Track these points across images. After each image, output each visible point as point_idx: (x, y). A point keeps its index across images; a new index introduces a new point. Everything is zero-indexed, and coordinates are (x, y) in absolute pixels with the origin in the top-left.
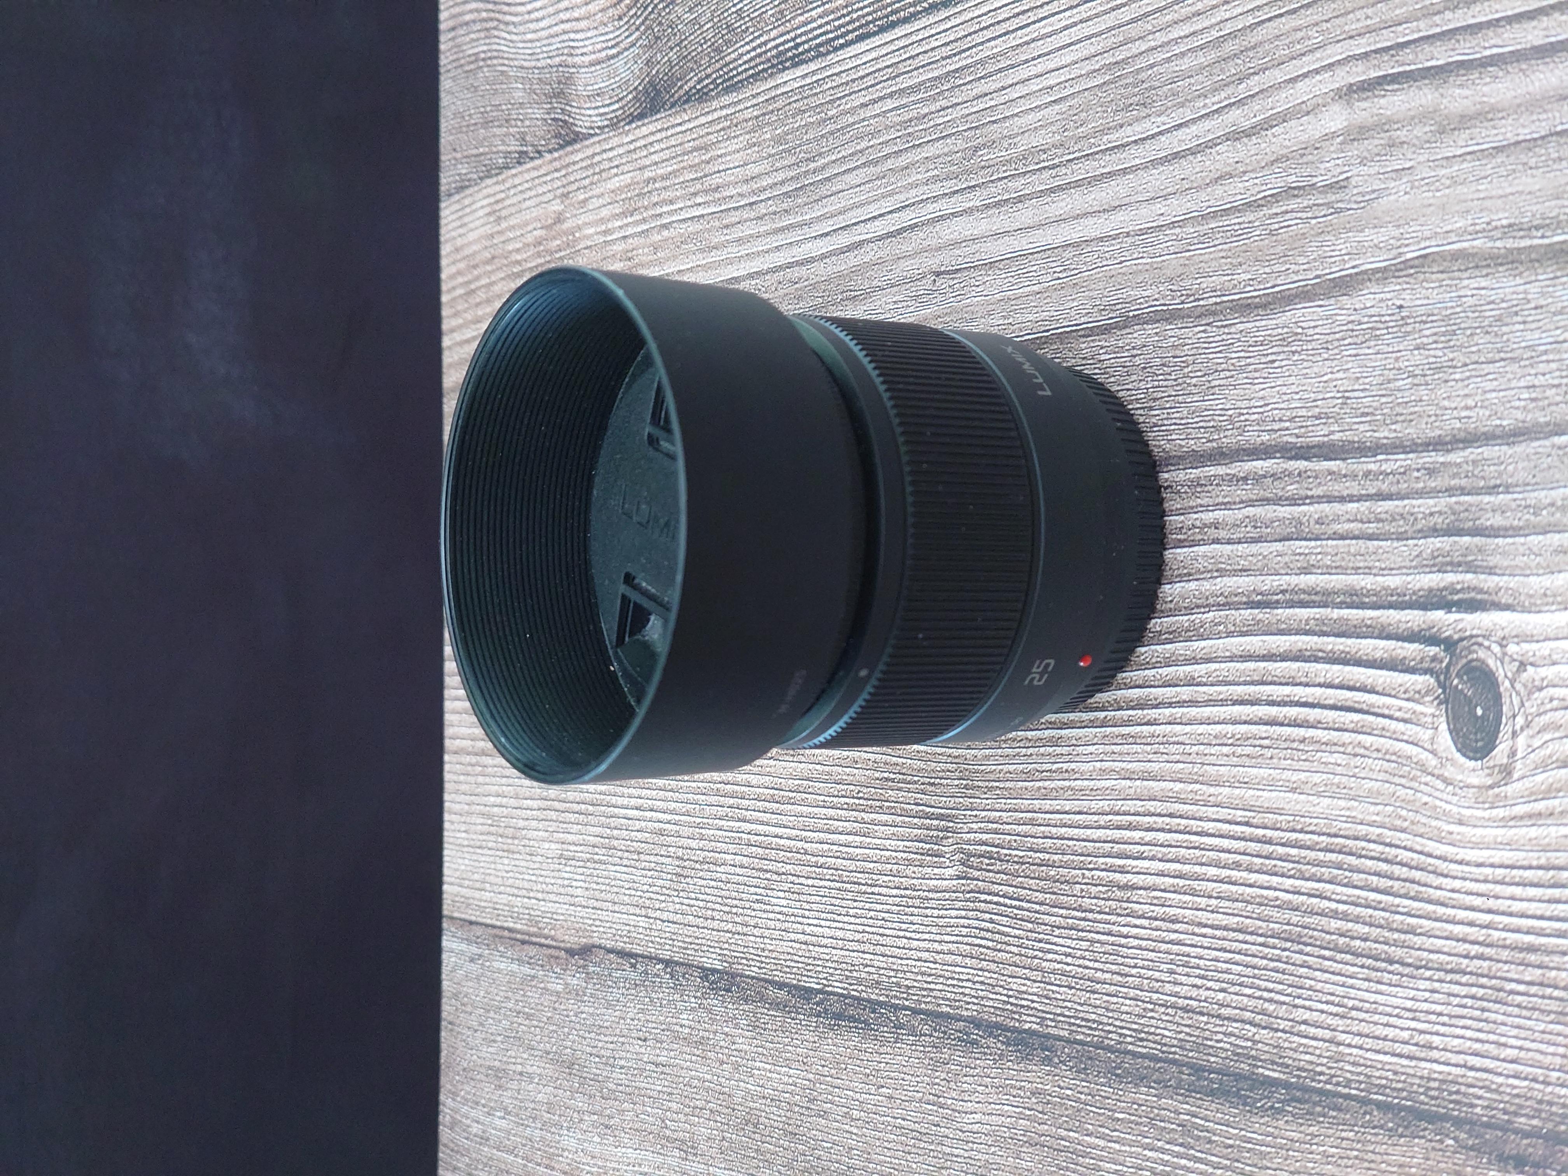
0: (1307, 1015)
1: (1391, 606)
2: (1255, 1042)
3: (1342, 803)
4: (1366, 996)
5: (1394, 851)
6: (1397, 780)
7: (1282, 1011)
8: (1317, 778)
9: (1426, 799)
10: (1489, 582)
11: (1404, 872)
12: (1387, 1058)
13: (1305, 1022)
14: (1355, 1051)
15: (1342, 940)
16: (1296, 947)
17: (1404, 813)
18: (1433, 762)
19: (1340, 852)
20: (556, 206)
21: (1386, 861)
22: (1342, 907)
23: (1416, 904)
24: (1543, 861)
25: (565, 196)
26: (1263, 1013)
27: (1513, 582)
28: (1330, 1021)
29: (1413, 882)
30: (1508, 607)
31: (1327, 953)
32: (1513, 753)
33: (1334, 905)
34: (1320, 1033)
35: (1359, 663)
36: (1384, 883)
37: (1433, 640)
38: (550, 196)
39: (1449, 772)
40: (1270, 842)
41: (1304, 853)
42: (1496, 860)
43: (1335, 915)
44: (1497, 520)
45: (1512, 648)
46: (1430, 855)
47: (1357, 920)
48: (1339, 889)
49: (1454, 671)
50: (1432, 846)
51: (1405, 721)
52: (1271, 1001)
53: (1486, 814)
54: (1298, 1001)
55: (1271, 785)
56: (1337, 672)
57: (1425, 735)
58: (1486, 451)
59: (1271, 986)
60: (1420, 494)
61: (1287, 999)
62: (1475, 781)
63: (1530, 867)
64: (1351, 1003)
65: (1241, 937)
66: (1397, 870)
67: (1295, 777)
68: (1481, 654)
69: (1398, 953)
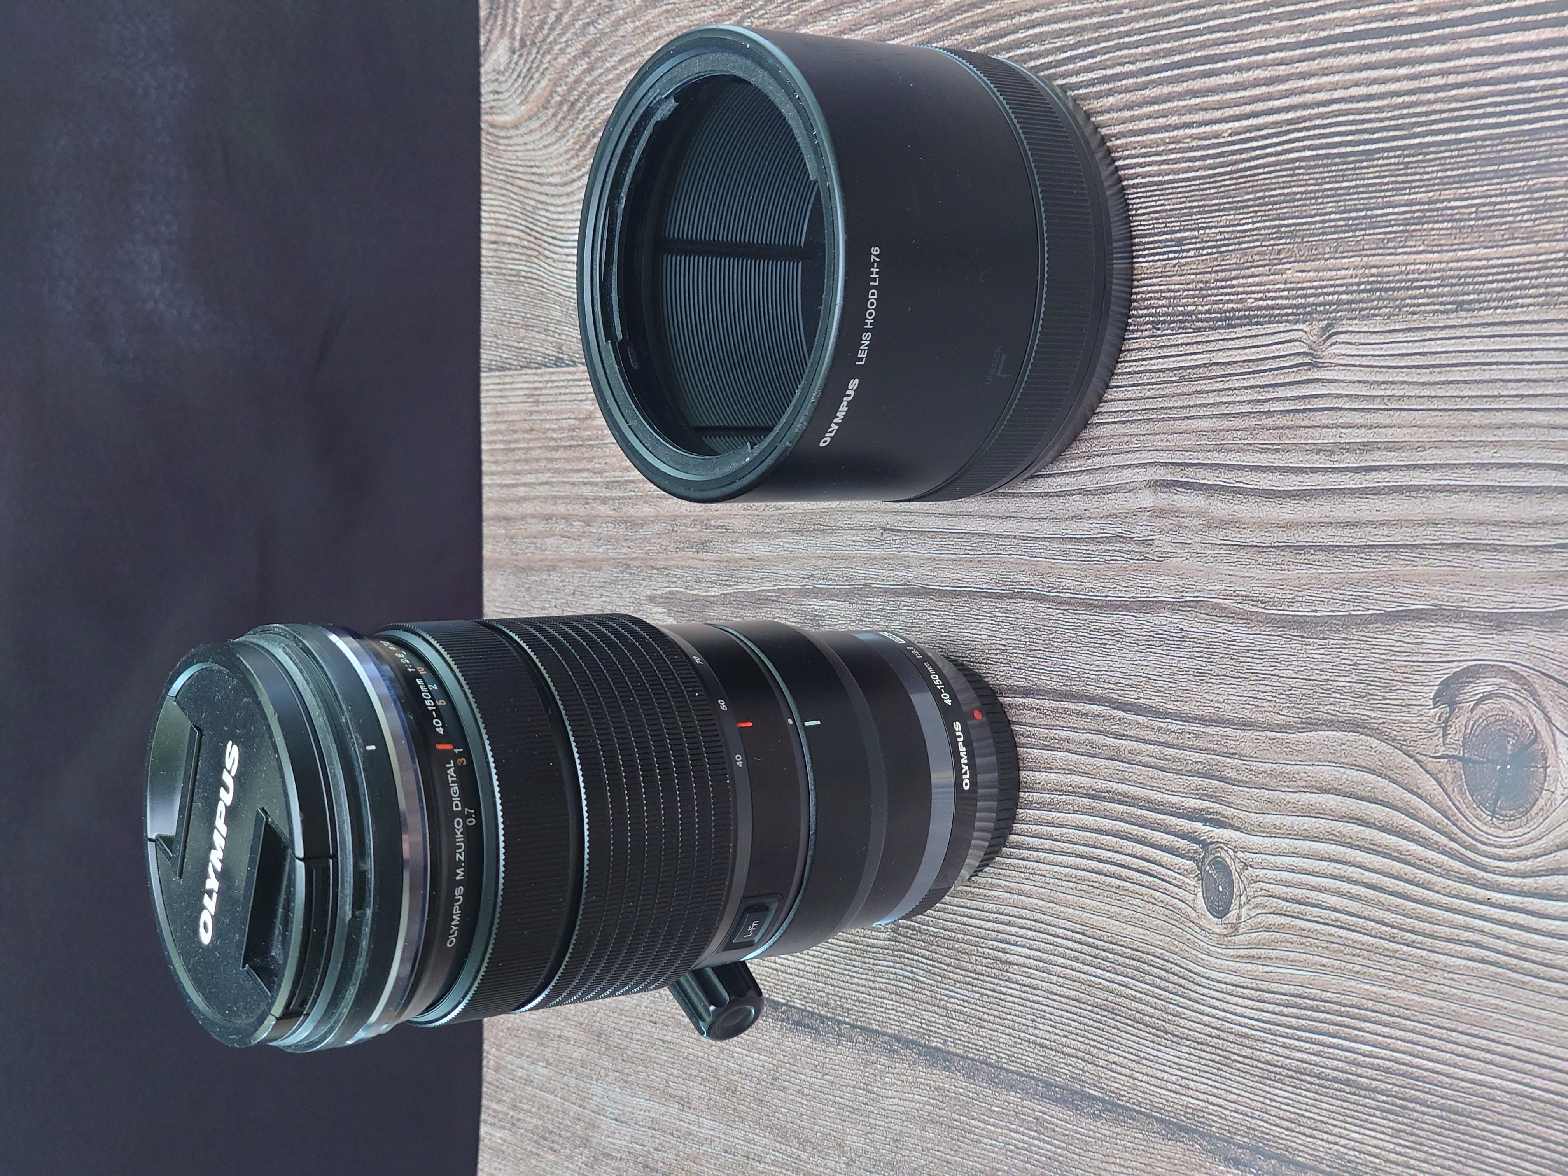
0: (1116, 1059)
1: (1171, 814)
2: (1084, 1071)
3: (1140, 931)
4: (1151, 1052)
5: (1169, 965)
6: (1173, 922)
7: (1102, 1054)
8: (1125, 912)
9: (1189, 936)
10: (1229, 811)
11: (1175, 979)
12: (1163, 1091)
13: (1115, 1063)
14: (1144, 1085)
15: (1139, 1016)
16: (1111, 1016)
17: (1176, 943)
18: (1193, 914)
19: (1138, 961)
21: (1166, 971)
22: (1139, 995)
23: (1182, 1000)
24: (1254, 985)
26: (1089, 1053)
27: (1242, 814)
28: (1129, 1064)
29: (1181, 986)
30: (1239, 829)
31: (1130, 1023)
32: (1240, 917)
34: (1124, 1071)
35: (1152, 846)
36: (1164, 984)
37: (1194, 840)
39: (1204, 922)
40: (1096, 948)
41: (1117, 957)
42: (1228, 980)
43: (1135, 999)
44: (1234, 775)
45: (1240, 854)
46: (1191, 971)
47: (1147, 1004)
48: (1137, 983)
49: (1207, 861)
50: (1192, 966)
51: (1179, 887)
52: (1094, 1047)
53: (1222, 951)
54: (1111, 1050)
55: (1099, 912)
56: (1139, 849)
57: (1189, 897)
58: (1230, 731)
59: (1095, 1037)
60: (1191, 749)
61: (1104, 1047)
62: (1218, 930)
64: (1143, 1055)
65: (1077, 1004)
66: (1172, 977)
67: (1113, 909)
68: (1223, 854)
69: (1171, 1028)
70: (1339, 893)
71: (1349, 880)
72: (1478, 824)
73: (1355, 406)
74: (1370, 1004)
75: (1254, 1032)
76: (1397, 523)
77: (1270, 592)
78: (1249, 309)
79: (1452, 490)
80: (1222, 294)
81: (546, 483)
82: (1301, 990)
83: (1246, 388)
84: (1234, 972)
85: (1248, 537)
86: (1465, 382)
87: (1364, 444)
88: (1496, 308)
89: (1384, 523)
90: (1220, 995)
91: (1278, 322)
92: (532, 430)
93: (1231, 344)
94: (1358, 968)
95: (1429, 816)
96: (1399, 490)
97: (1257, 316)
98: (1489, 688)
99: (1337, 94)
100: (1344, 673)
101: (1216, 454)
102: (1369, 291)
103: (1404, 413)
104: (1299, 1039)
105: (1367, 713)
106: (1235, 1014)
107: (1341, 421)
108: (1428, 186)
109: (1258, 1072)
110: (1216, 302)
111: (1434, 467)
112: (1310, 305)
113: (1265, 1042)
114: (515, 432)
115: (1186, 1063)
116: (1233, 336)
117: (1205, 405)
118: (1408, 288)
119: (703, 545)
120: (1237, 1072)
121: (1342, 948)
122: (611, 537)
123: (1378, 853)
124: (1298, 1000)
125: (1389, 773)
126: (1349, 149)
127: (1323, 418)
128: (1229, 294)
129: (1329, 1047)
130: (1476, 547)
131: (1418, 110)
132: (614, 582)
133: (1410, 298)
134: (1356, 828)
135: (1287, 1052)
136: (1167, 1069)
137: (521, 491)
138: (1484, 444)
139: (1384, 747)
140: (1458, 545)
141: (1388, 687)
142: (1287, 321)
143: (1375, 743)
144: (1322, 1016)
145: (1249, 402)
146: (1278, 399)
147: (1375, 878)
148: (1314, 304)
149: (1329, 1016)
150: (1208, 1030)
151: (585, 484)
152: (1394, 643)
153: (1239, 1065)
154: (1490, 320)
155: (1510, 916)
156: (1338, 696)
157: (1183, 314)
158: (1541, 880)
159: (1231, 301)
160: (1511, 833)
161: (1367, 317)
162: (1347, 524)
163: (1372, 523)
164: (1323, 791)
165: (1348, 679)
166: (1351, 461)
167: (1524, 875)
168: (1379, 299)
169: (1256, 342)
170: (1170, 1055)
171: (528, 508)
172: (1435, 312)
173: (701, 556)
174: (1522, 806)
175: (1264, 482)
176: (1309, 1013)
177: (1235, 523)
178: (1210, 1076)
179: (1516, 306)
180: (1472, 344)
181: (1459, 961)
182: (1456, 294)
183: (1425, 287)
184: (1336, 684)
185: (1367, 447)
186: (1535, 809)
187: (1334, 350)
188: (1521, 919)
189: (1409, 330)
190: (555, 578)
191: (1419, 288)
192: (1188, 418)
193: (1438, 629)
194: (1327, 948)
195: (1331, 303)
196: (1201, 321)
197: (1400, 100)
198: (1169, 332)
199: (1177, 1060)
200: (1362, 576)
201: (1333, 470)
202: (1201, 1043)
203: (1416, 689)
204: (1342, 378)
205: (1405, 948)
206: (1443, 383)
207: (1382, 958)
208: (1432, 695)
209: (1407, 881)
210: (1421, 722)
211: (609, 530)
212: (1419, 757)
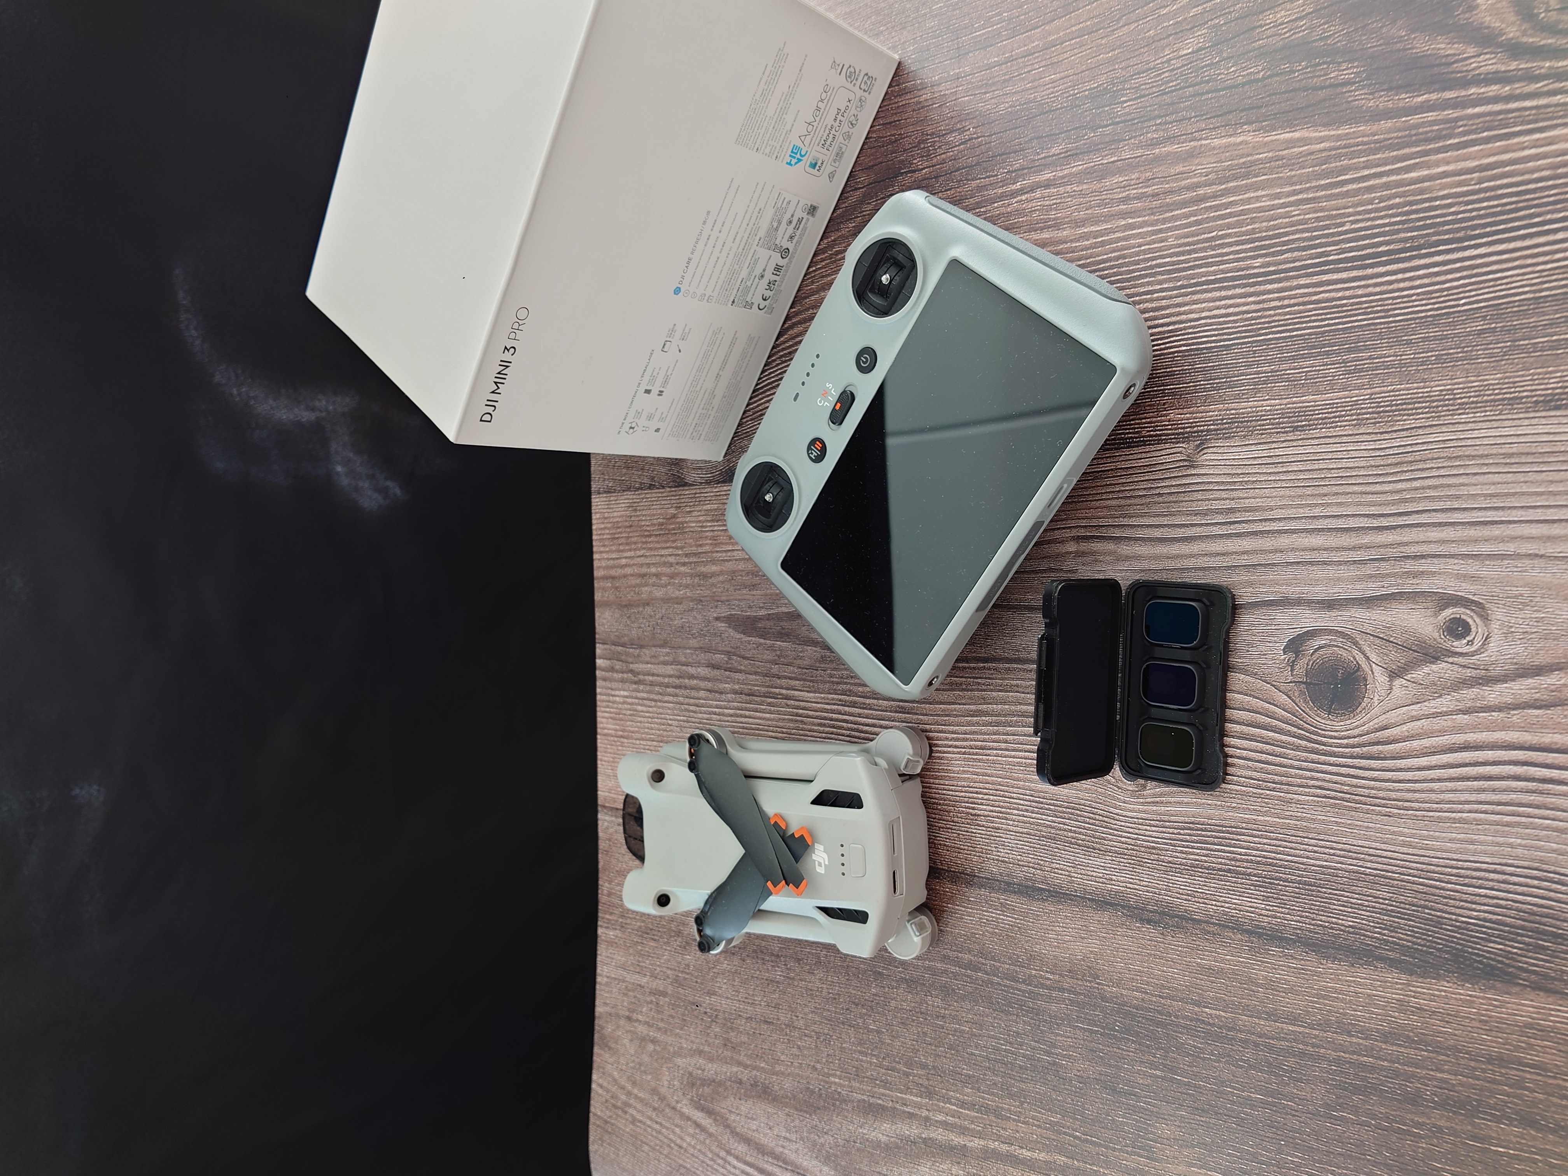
72: (1318, 719)
74: (1244, 825)
76: (1254, 552)
78: (1143, 437)
79: (1294, 531)
81: (642, 556)
84: (1144, 812)
86: (1301, 471)
88: (1321, 429)
89: (1244, 553)
90: (1133, 826)
92: (631, 526)
96: (1255, 533)
98: (1324, 642)
99: (1203, 315)
101: (1121, 519)
102: (1229, 423)
103: (1257, 491)
108: (1271, 362)
111: (1280, 519)
112: (1187, 433)
114: (619, 528)
118: (1258, 420)
119: (754, 586)
122: (689, 585)
126: (1213, 345)
127: (1199, 496)
129: (1215, 851)
130: (1311, 563)
131: (1263, 320)
132: (692, 610)
133: (1259, 425)
137: (624, 561)
138: (1316, 505)
140: (1298, 563)
145: (1145, 489)
146: (1165, 487)
148: (1190, 432)
154: (1318, 435)
155: (1343, 770)
158: (1364, 749)
160: (1342, 723)
161: (1229, 438)
163: (1236, 553)
166: (1220, 519)
167: (1353, 746)
168: (1237, 427)
170: (1098, 862)
171: (629, 571)
172: (1277, 433)
173: (752, 593)
174: (1350, 707)
179: (1336, 427)
180: (1305, 449)
181: (1308, 798)
182: (1293, 422)
183: (1270, 419)
186: (1359, 709)
187: (1205, 457)
188: (1352, 771)
189: (1260, 444)
190: (648, 610)
191: (1266, 420)
195: (1202, 431)
197: (1250, 315)
201: (1207, 525)
203: (1271, 645)
205: (1268, 792)
206: (1285, 472)
207: (1252, 799)
209: (1268, 754)
211: (688, 580)
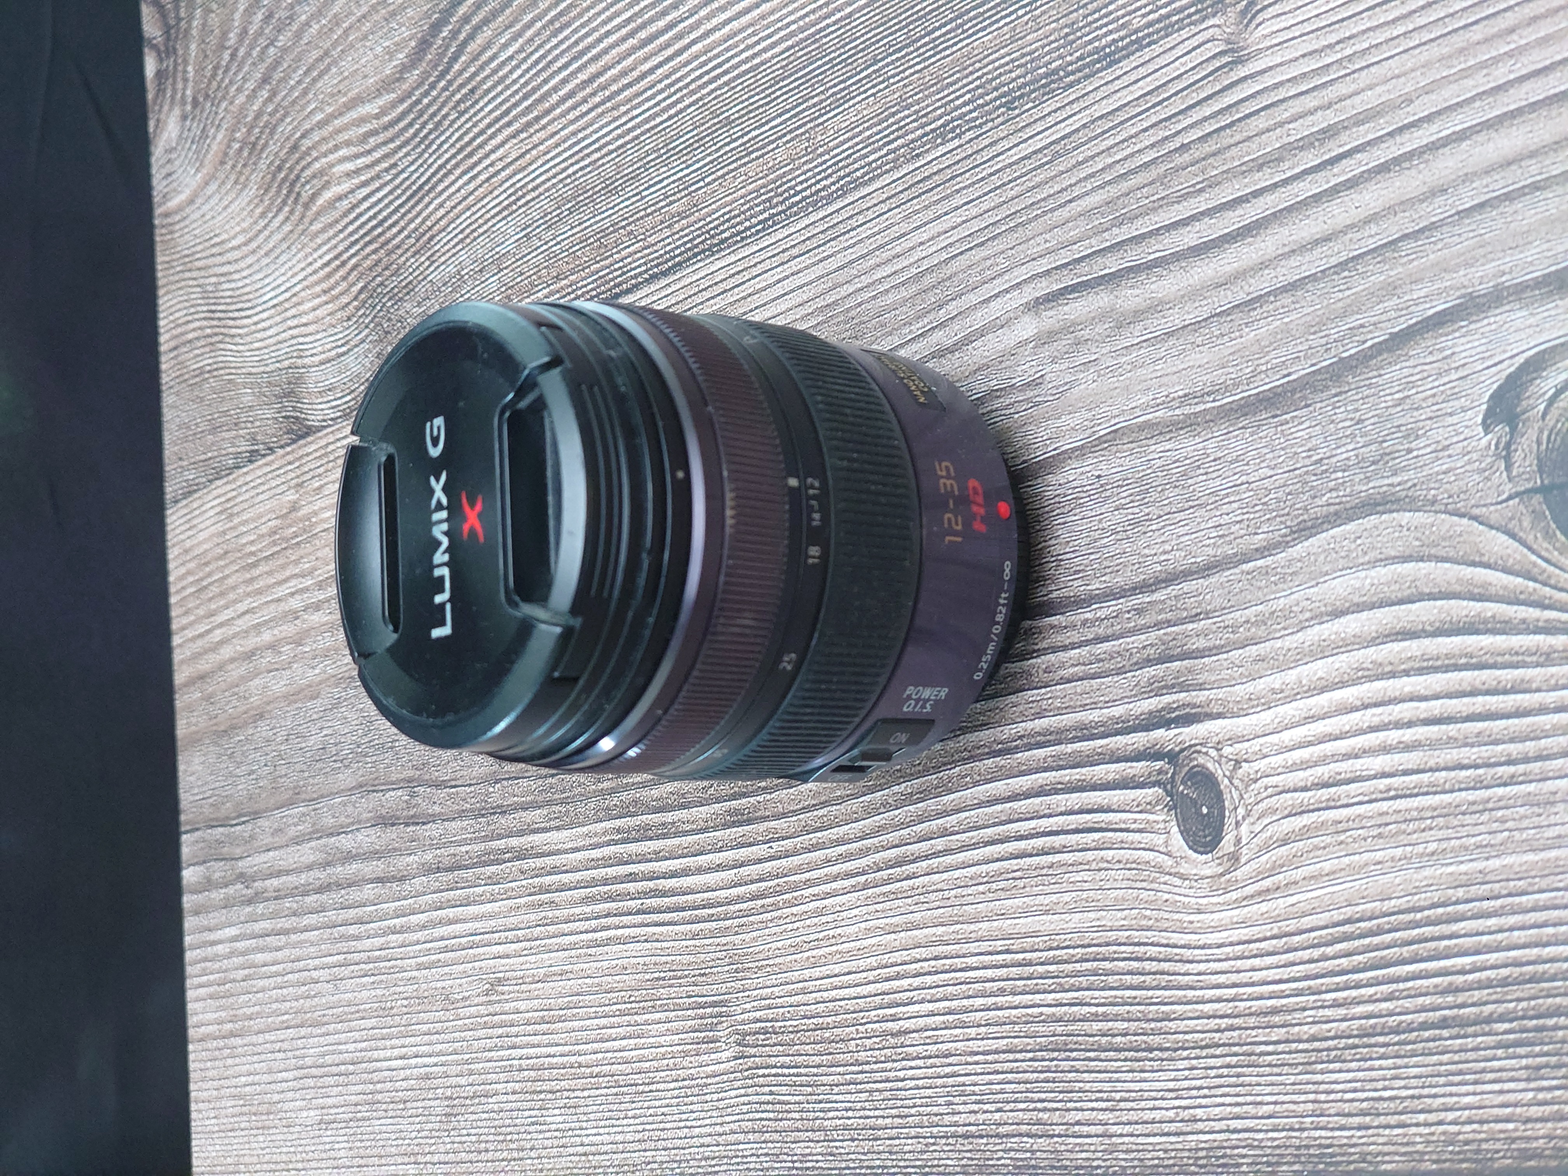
0: (1079, 1116)
1: (1117, 733)
2: (1033, 1152)
3: (1092, 915)
4: (1132, 1086)
5: (1142, 949)
6: (1139, 885)
7: (1056, 1117)
8: (1067, 897)
9: (1166, 896)
10: (1201, 696)
11: (1154, 966)
12: (1159, 1139)
13: (1078, 1123)
14: (1126, 1139)
15: (1104, 1040)
16: (1063, 1055)
17: (1148, 913)
18: (1169, 862)
19: (1095, 960)
20: (291, 496)
21: (1137, 959)
22: (1101, 1010)
23: (1167, 993)
24: (1275, 931)
25: (300, 485)
26: (1039, 1123)
27: (1221, 693)
28: (1101, 1116)
29: (1162, 973)
30: (1220, 716)
31: (1092, 1054)
32: (1238, 841)
33: (1093, 1009)
34: (1093, 1129)
35: (1094, 788)
36: (1137, 979)
37: (1157, 756)
38: (284, 487)
39: (1185, 868)
40: (1030, 964)
41: (1062, 967)
42: (1234, 939)
43: (1096, 1017)
44: (1201, 643)
45: (1227, 750)
46: (1175, 946)
47: (1116, 1018)
48: (1097, 994)
49: (1178, 779)
50: (1176, 938)
51: (1140, 831)
52: (1045, 1110)
53: (1221, 899)
54: (1069, 1105)
55: (1026, 912)
56: (1075, 799)
57: (1158, 840)
58: (1186, 586)
59: (1044, 1096)
60: (1133, 632)
61: (1059, 1105)
62: (1208, 872)
63: (1265, 939)
64: (1118, 1096)
65: (1011, 1056)
66: (1148, 966)
67: (1047, 900)
68: (1201, 760)
69: (1157, 1040)
70: (1385, 749)
71: (1398, 725)
73: (1304, 88)
75: (1284, 1001)
77: (1219, 376)
80: (1097, 29)
82: (1349, 911)
83: (1145, 130)
85: (1176, 318)
87: (1323, 131)
91: (1180, 29)
93: (1118, 84)
94: (1432, 847)
95: (1505, 588)
97: (1149, 35)
100: (1344, 441)
104: (1358, 986)
105: (1386, 481)
106: (1253, 984)
107: (1287, 115)
109: (1300, 1058)
110: (1090, 42)
113: (1304, 1009)
115: (1186, 1084)
116: (1119, 72)
117: (1092, 175)
120: (1268, 1070)
121: (1403, 826)
123: (1436, 670)
124: (1347, 928)
125: (1433, 551)
128: (1106, 25)
134: (1397, 646)
135: (1342, 1011)
136: (1158, 1103)
139: (1420, 518)
141: (1413, 434)
142: (1189, 25)
143: (1405, 517)
144: (1388, 938)
147: (1436, 707)
149: (1398, 935)
150: (1213, 1023)
151: (292, 594)
152: (1411, 371)
153: (1269, 1058)
156: (1340, 474)
157: (1046, 75)
159: (1111, 32)
162: (1317, 242)
164: (1338, 613)
165: (1351, 447)
169: (1151, 67)
175: (1189, 238)
176: (1367, 941)
177: (1156, 308)
178: (1227, 1090)
184: (1334, 460)
185: (1329, 133)
192: (1070, 201)
193: (1472, 326)
194: (1380, 836)
196: (1073, 73)
198: (1031, 105)
199: (1171, 1085)
200: (1348, 301)
202: (1207, 1046)
204: (1279, 60)
208: (1479, 419)
210: (1469, 462)
212: (1476, 511)
